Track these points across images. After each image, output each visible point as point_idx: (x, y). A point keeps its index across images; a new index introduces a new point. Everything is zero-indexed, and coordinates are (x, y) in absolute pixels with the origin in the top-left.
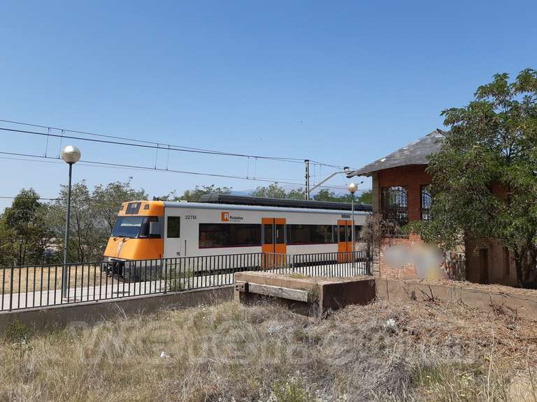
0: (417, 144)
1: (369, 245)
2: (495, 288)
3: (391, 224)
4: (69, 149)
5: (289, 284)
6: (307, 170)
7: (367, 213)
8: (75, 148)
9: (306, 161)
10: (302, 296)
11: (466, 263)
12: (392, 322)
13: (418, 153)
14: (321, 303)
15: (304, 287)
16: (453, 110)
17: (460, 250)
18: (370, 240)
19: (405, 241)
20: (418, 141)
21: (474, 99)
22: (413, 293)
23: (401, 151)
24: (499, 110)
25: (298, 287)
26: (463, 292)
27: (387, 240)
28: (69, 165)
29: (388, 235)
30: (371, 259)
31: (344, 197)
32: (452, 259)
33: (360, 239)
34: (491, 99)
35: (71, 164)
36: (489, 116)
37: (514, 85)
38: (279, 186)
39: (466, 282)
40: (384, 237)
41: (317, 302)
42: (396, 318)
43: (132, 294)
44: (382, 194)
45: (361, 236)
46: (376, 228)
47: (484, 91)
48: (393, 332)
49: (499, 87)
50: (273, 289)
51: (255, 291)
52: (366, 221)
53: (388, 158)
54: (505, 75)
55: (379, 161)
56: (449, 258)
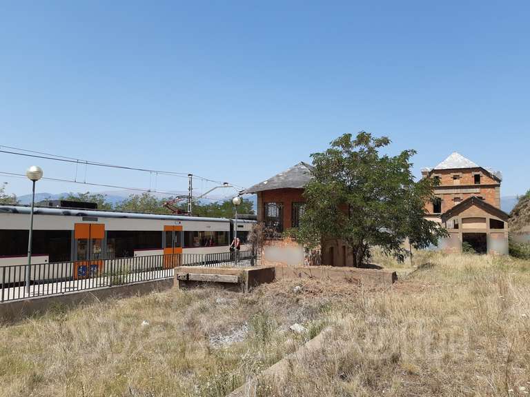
0: (289, 172)
1: (253, 246)
2: (347, 269)
3: (271, 230)
4: (33, 169)
5: (222, 272)
6: (190, 182)
7: (254, 221)
8: (38, 167)
9: (189, 175)
10: (234, 279)
11: (322, 257)
12: (298, 287)
13: (290, 179)
14: (247, 283)
15: (233, 273)
16: (318, 154)
17: (318, 249)
18: (254, 242)
19: (280, 242)
20: (289, 170)
21: (330, 147)
22: (300, 274)
23: (278, 176)
24: (345, 156)
25: (229, 273)
26: (330, 272)
27: (267, 242)
28: (32, 182)
29: (268, 238)
30: (255, 257)
31: (209, 206)
32: (313, 254)
33: (248, 242)
34: (340, 149)
35: (34, 181)
36: (340, 161)
37: (355, 141)
38: (151, 195)
39: (331, 266)
40: (265, 240)
41: (244, 283)
42: (301, 285)
43: (80, 288)
44: (264, 208)
45: (248, 239)
46: (260, 232)
47: (336, 143)
48: (300, 292)
49: (345, 141)
50: (210, 276)
51: (194, 279)
52: (253, 227)
53: (269, 181)
54: (350, 135)
55: (262, 183)
56: (310, 253)
